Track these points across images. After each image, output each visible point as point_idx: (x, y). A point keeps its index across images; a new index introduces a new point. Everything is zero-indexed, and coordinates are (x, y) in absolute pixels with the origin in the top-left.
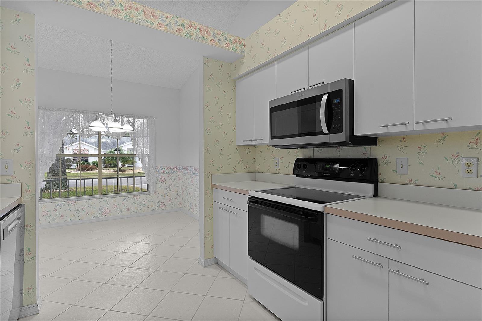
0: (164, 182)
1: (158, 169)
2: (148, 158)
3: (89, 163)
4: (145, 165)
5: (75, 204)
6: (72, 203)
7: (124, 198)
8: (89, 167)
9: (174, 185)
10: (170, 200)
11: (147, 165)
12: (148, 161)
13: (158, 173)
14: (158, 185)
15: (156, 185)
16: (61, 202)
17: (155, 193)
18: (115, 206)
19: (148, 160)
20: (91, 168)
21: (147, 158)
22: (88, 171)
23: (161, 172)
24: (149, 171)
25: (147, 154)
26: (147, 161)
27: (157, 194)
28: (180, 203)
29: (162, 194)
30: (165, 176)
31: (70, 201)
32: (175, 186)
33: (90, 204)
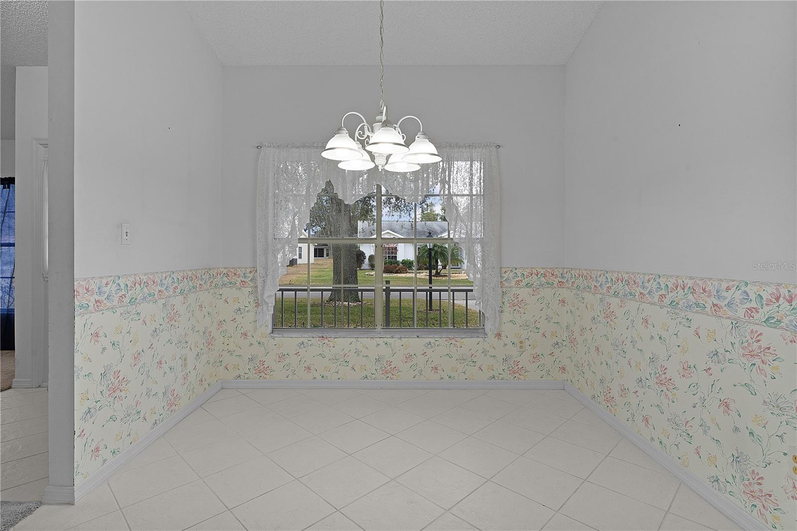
0: (521, 310)
1: (506, 276)
2: (482, 247)
3: (398, 261)
4: (475, 265)
5: (331, 344)
6: (326, 341)
7: (427, 340)
8: (396, 267)
9: (548, 319)
10: (536, 357)
11: (479, 265)
12: (483, 256)
13: (506, 284)
14: (506, 316)
15: (500, 315)
16: (307, 338)
17: (499, 335)
18: (409, 357)
19: (483, 251)
20: (399, 270)
21: (478, 248)
22: (396, 275)
23: (513, 283)
24: (484, 280)
25: (479, 236)
26: (479, 254)
27: (503, 338)
28: (564, 369)
29: (516, 341)
30: (524, 293)
31: (323, 337)
32: (549, 322)
33: (358, 348)
